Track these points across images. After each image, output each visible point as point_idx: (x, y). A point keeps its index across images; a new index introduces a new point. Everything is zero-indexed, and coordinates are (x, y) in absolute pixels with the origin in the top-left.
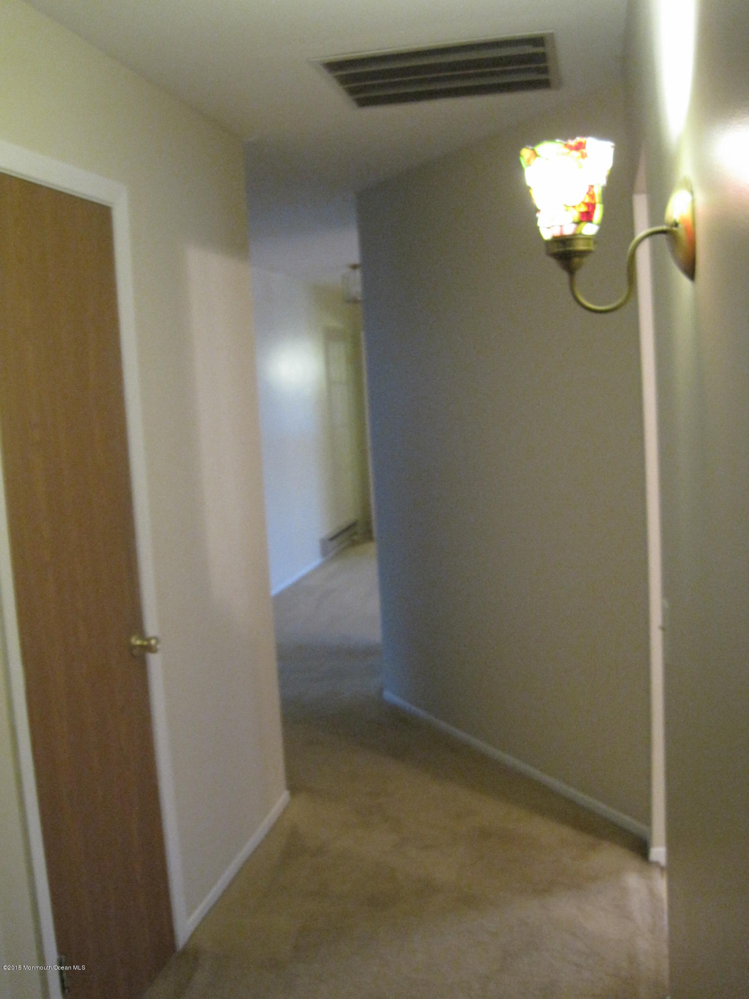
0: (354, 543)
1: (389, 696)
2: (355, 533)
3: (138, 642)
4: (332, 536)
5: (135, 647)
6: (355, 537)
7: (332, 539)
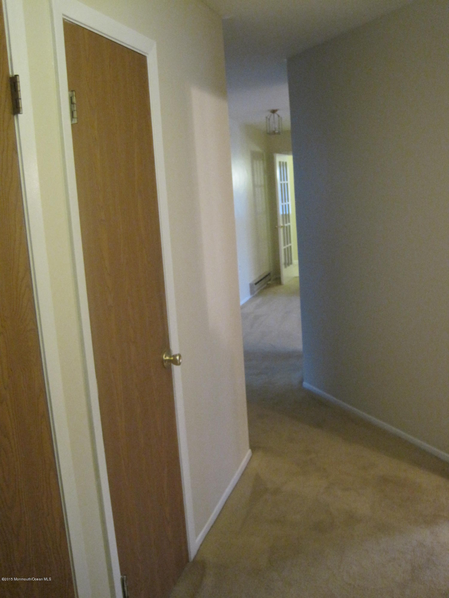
0: (268, 286)
1: (306, 385)
2: (270, 280)
3: (167, 358)
4: (257, 281)
5: (166, 360)
6: (269, 282)
7: (256, 284)
